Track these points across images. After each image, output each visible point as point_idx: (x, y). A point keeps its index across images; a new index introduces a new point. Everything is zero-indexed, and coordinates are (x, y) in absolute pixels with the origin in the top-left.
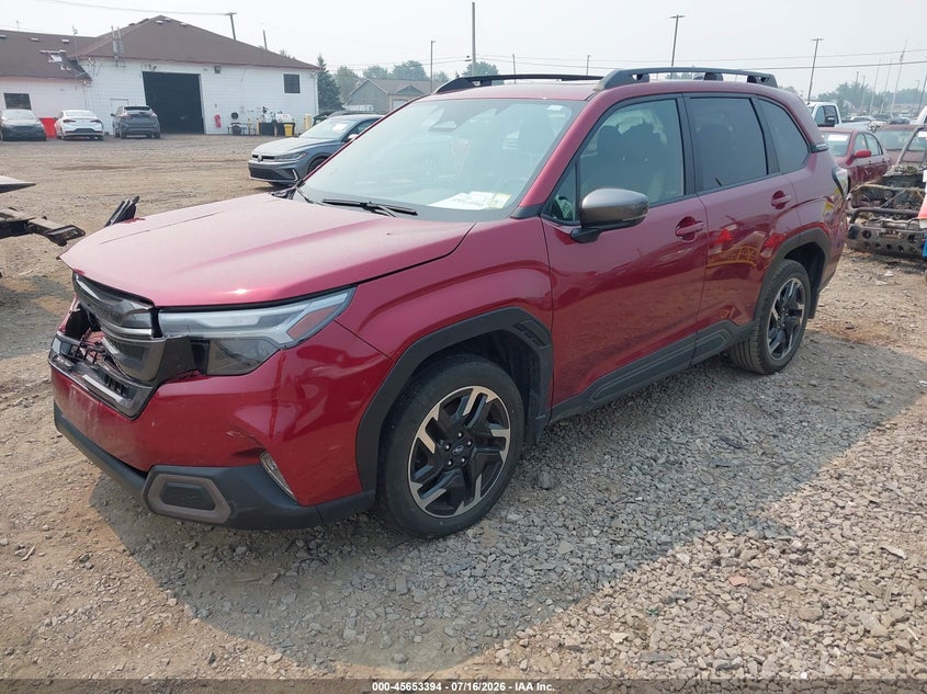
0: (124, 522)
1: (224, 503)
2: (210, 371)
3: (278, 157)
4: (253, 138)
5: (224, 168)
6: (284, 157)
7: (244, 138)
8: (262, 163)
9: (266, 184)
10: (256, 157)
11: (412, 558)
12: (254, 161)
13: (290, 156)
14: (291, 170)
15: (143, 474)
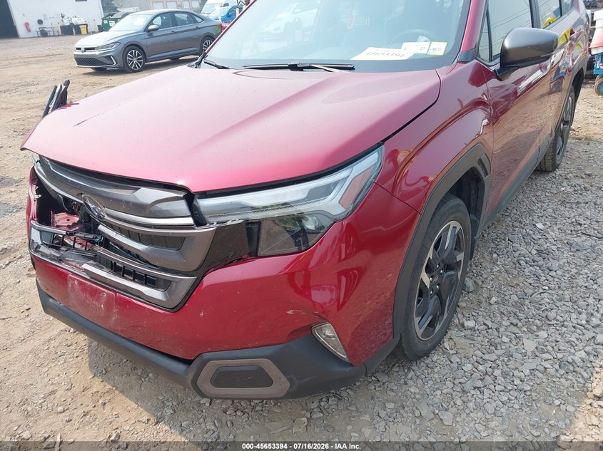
0: (131, 387)
1: (284, 379)
2: (261, 253)
3: (98, 48)
4: (59, 38)
5: (49, 62)
6: (102, 47)
7: (52, 38)
8: (84, 53)
9: (89, 69)
10: (79, 49)
11: (411, 379)
12: (79, 53)
13: (107, 46)
14: (109, 57)
15: (188, 362)
